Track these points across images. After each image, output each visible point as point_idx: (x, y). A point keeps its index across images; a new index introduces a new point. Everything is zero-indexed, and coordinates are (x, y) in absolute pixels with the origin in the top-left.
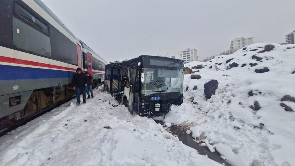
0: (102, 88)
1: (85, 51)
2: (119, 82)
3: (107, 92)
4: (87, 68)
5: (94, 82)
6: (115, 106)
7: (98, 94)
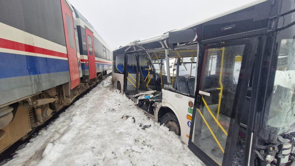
0: (109, 84)
1: (82, 25)
2: (137, 76)
3: (118, 91)
4: (86, 54)
5: (98, 76)
6: (145, 127)
7: (106, 96)
